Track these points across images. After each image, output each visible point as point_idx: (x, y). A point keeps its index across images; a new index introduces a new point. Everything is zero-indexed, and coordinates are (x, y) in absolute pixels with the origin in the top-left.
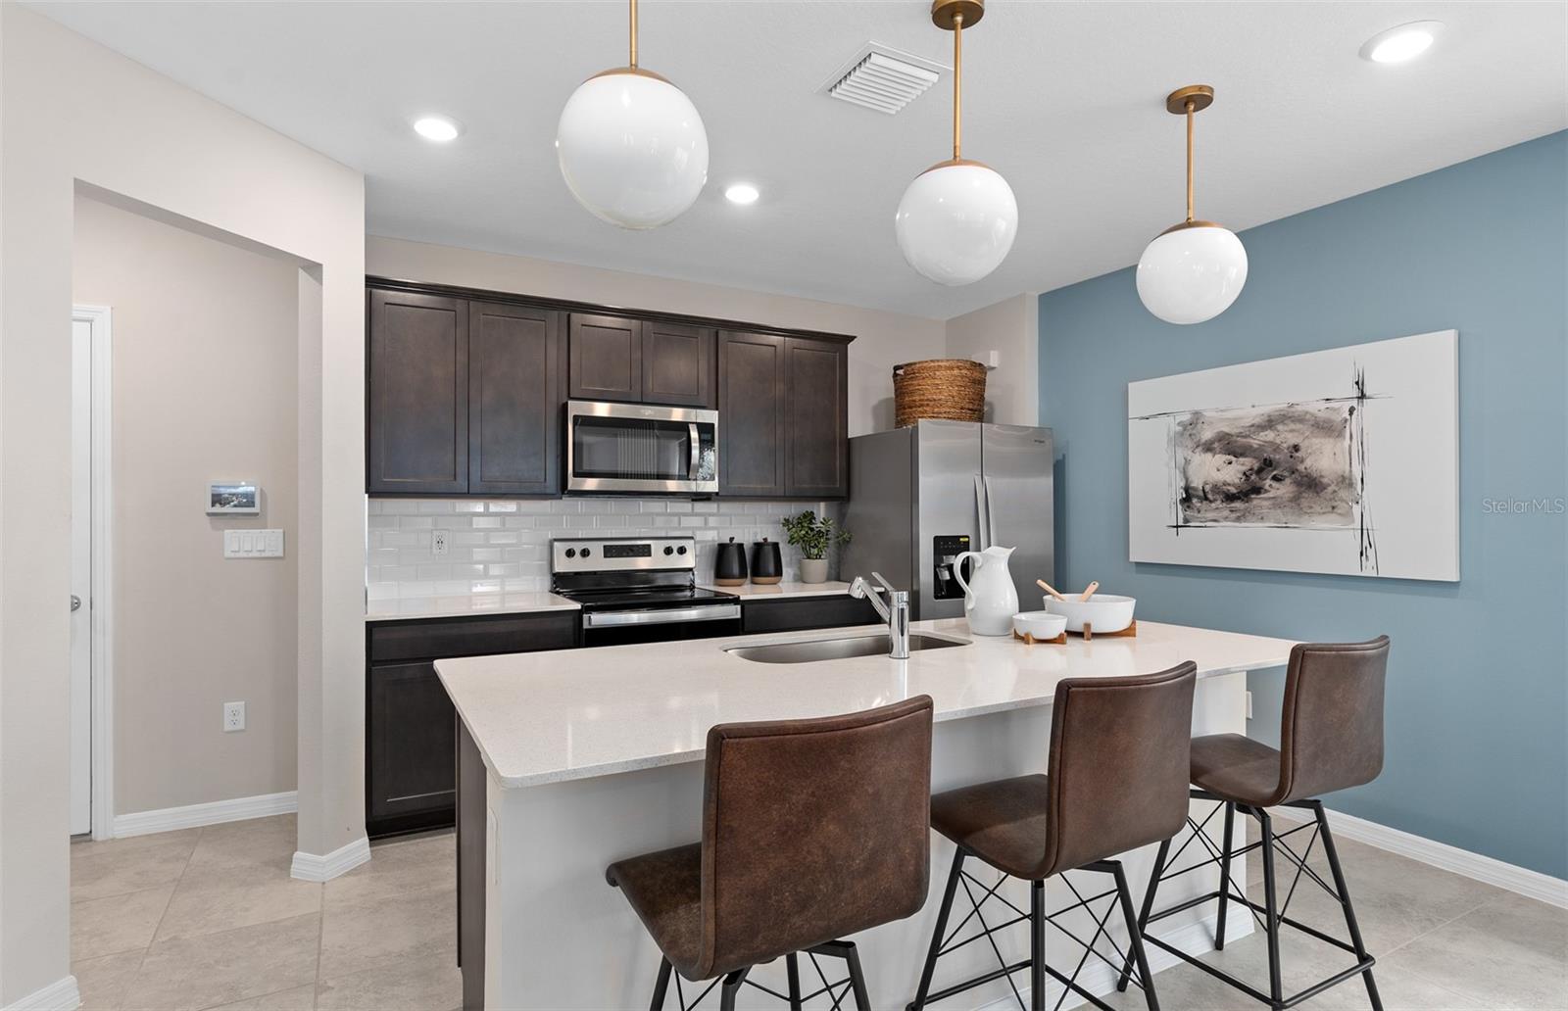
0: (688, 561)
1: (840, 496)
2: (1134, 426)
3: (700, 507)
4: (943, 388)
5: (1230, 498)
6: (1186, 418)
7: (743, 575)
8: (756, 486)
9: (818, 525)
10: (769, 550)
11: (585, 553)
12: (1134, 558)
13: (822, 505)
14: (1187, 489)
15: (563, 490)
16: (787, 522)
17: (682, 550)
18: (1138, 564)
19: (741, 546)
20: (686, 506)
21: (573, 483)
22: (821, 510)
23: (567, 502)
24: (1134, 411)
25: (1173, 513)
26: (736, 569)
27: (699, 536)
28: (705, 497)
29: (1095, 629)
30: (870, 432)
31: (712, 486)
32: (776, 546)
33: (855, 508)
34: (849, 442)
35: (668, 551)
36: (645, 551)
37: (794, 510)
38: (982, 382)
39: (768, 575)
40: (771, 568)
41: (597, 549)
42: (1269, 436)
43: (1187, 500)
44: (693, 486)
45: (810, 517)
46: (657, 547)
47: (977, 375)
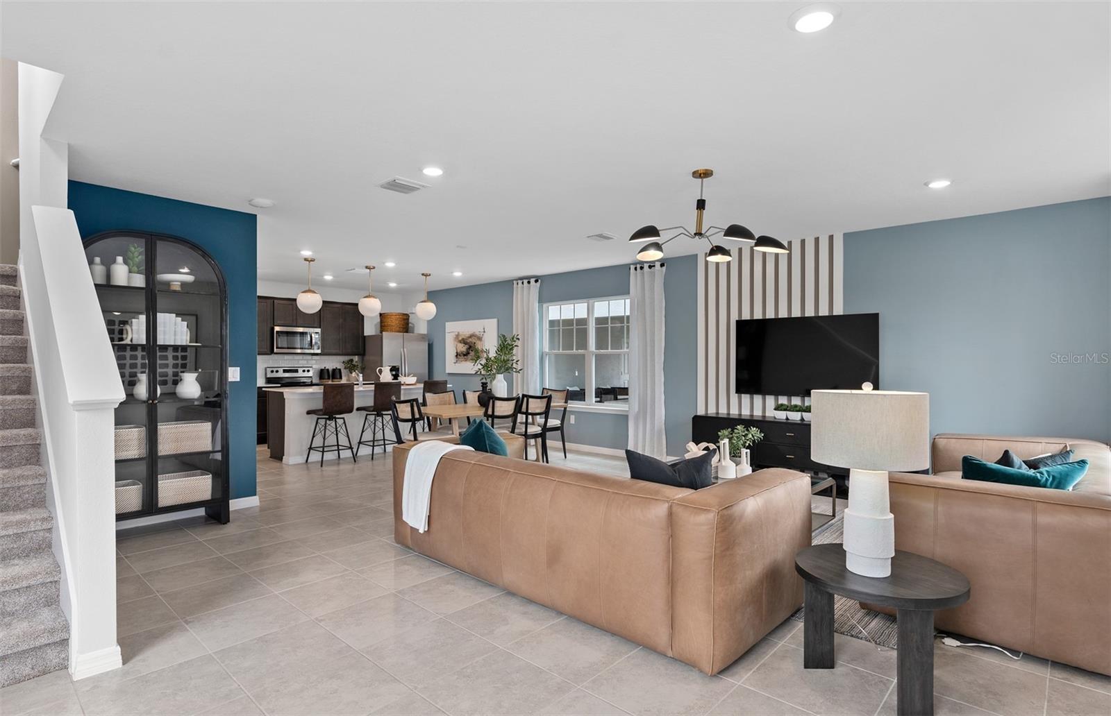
0: (310, 374)
1: (362, 354)
2: (447, 334)
3: (315, 357)
4: (394, 322)
5: (464, 355)
6: (457, 333)
7: (329, 378)
8: (334, 351)
9: (354, 363)
10: (337, 371)
11: (277, 371)
12: (447, 372)
13: (357, 357)
14: (457, 353)
15: (272, 352)
16: (344, 362)
17: (308, 371)
18: (449, 374)
19: (328, 370)
20: (310, 357)
21: (275, 350)
22: (356, 358)
23: (273, 356)
24: (446, 331)
25: (454, 359)
26: (326, 377)
27: (314, 366)
28: (317, 354)
29: (407, 383)
30: (374, 334)
31: (319, 351)
32: (340, 370)
33: (367, 358)
34: (365, 337)
35: (304, 371)
36: (296, 371)
37: (346, 358)
38: (408, 319)
39: (337, 379)
40: (338, 377)
41: (281, 370)
42: (470, 340)
43: (456, 356)
44: (312, 351)
45: (352, 360)
46: (300, 370)
47: (405, 317)
